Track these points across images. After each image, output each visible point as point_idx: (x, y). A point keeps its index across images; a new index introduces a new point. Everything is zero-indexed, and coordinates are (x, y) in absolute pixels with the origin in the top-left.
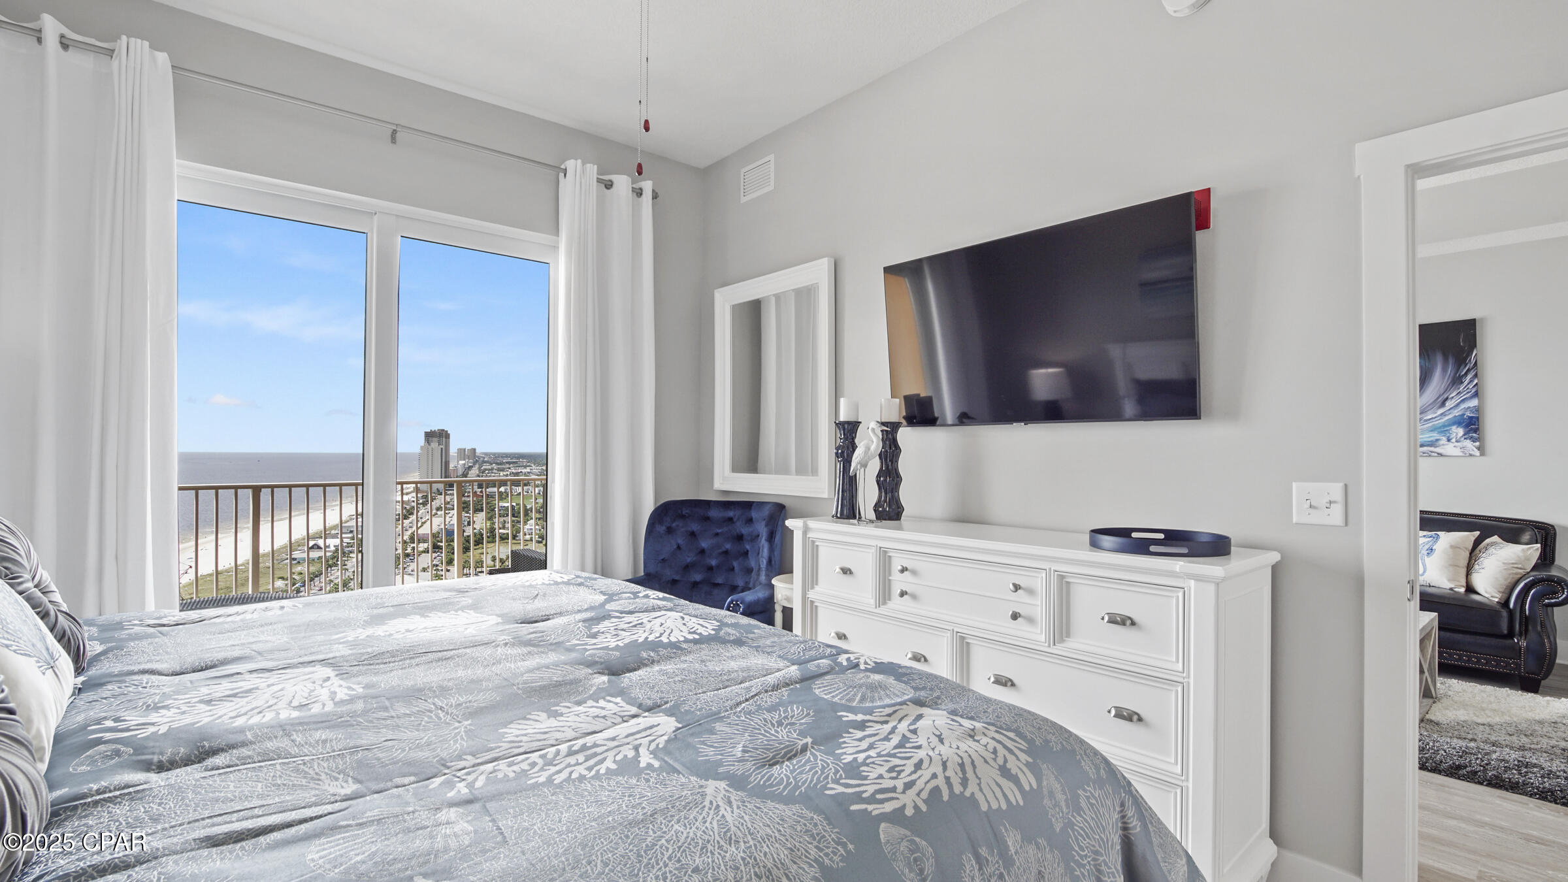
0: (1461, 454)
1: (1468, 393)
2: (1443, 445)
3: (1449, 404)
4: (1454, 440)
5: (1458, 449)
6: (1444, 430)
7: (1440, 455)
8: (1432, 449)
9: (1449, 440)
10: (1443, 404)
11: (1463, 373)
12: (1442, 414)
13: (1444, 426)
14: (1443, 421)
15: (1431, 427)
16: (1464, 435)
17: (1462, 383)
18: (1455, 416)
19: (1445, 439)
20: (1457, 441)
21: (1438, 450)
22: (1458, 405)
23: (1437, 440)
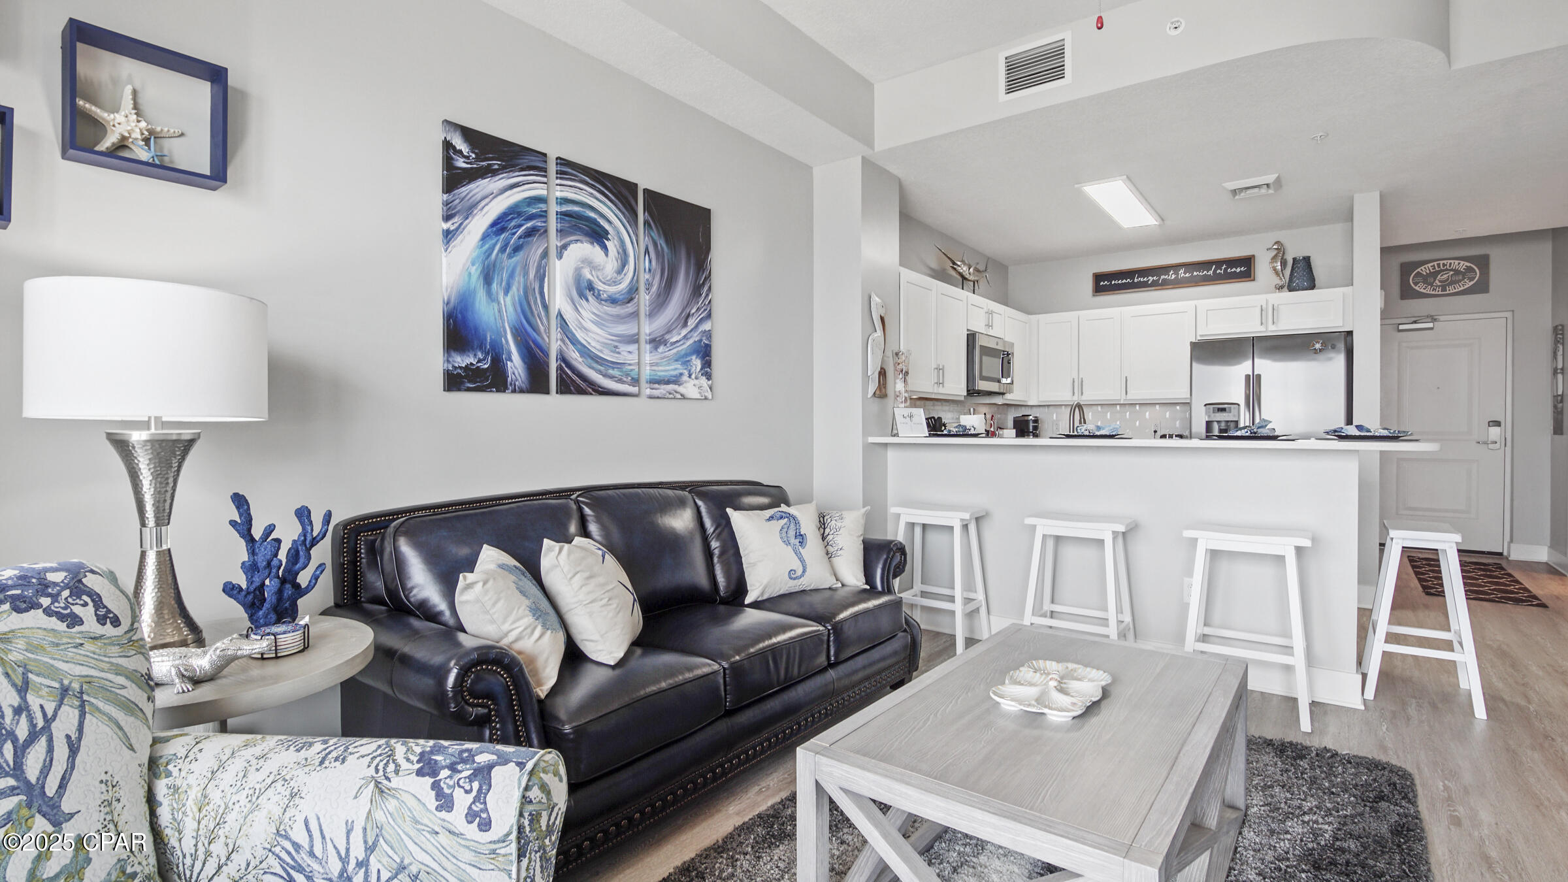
0: (698, 396)
1: (705, 310)
2: (686, 382)
3: (692, 322)
4: (693, 376)
5: (696, 390)
6: (683, 359)
7: (684, 397)
8: (676, 387)
9: (690, 376)
10: (685, 324)
11: (701, 282)
12: (685, 336)
13: (686, 355)
14: (685, 346)
15: (676, 354)
16: (701, 369)
17: (701, 295)
18: (695, 342)
19: (686, 373)
20: (696, 378)
21: (681, 389)
22: (697, 326)
23: (681, 374)
